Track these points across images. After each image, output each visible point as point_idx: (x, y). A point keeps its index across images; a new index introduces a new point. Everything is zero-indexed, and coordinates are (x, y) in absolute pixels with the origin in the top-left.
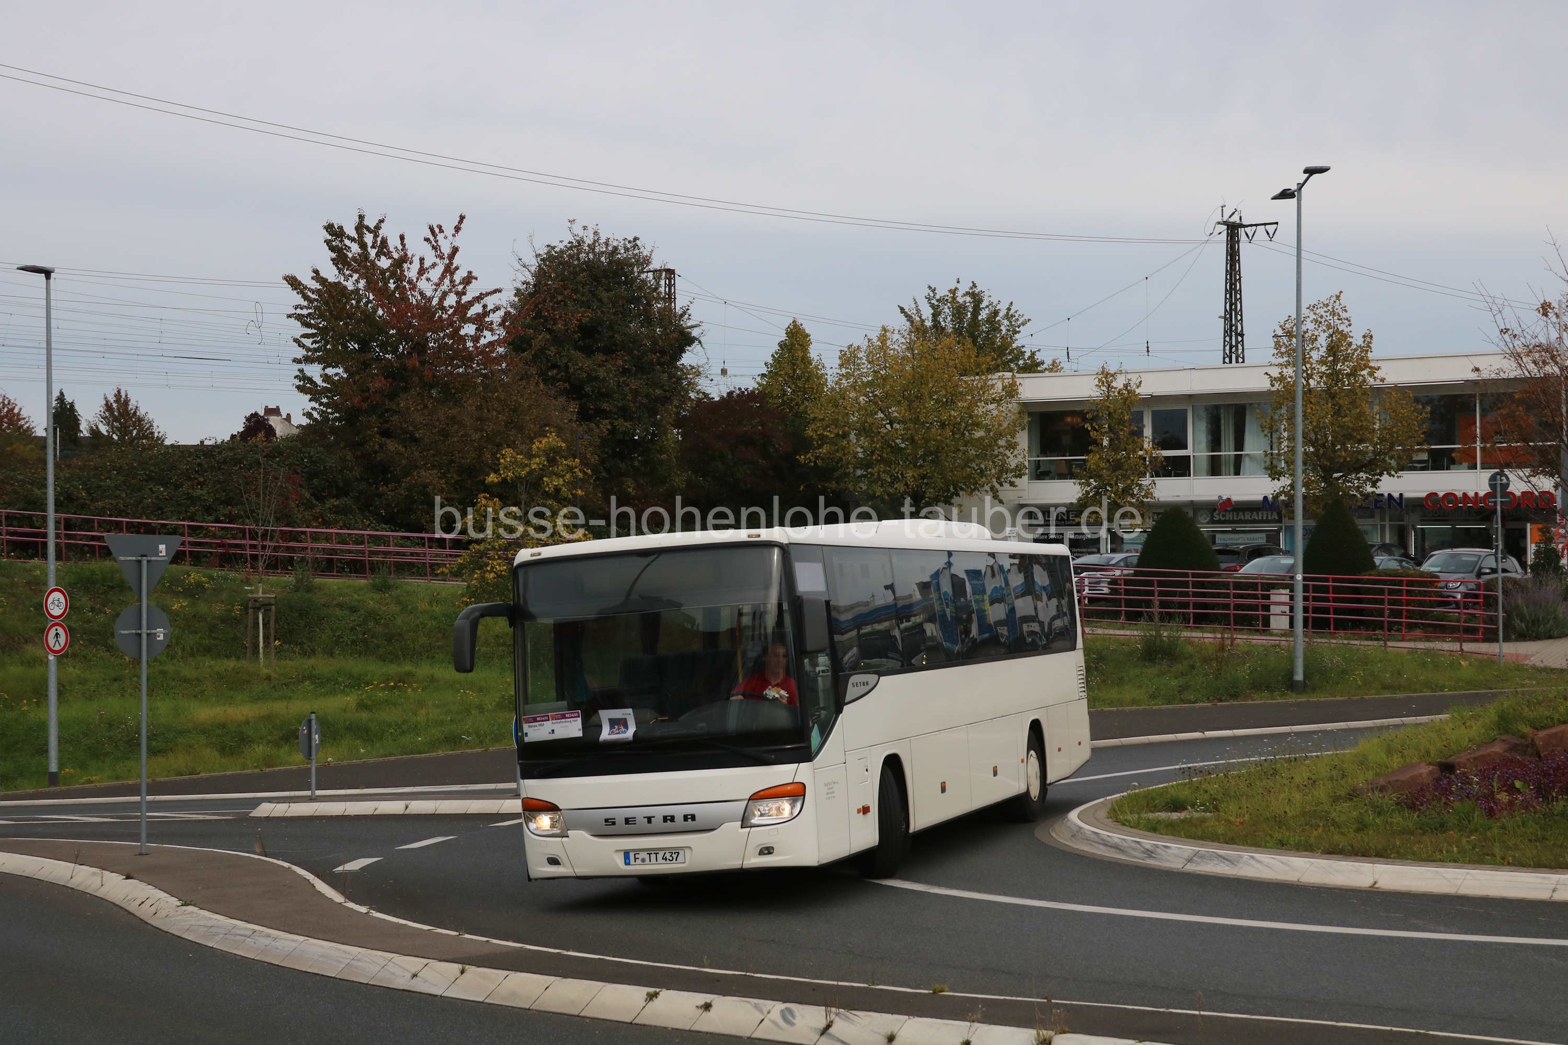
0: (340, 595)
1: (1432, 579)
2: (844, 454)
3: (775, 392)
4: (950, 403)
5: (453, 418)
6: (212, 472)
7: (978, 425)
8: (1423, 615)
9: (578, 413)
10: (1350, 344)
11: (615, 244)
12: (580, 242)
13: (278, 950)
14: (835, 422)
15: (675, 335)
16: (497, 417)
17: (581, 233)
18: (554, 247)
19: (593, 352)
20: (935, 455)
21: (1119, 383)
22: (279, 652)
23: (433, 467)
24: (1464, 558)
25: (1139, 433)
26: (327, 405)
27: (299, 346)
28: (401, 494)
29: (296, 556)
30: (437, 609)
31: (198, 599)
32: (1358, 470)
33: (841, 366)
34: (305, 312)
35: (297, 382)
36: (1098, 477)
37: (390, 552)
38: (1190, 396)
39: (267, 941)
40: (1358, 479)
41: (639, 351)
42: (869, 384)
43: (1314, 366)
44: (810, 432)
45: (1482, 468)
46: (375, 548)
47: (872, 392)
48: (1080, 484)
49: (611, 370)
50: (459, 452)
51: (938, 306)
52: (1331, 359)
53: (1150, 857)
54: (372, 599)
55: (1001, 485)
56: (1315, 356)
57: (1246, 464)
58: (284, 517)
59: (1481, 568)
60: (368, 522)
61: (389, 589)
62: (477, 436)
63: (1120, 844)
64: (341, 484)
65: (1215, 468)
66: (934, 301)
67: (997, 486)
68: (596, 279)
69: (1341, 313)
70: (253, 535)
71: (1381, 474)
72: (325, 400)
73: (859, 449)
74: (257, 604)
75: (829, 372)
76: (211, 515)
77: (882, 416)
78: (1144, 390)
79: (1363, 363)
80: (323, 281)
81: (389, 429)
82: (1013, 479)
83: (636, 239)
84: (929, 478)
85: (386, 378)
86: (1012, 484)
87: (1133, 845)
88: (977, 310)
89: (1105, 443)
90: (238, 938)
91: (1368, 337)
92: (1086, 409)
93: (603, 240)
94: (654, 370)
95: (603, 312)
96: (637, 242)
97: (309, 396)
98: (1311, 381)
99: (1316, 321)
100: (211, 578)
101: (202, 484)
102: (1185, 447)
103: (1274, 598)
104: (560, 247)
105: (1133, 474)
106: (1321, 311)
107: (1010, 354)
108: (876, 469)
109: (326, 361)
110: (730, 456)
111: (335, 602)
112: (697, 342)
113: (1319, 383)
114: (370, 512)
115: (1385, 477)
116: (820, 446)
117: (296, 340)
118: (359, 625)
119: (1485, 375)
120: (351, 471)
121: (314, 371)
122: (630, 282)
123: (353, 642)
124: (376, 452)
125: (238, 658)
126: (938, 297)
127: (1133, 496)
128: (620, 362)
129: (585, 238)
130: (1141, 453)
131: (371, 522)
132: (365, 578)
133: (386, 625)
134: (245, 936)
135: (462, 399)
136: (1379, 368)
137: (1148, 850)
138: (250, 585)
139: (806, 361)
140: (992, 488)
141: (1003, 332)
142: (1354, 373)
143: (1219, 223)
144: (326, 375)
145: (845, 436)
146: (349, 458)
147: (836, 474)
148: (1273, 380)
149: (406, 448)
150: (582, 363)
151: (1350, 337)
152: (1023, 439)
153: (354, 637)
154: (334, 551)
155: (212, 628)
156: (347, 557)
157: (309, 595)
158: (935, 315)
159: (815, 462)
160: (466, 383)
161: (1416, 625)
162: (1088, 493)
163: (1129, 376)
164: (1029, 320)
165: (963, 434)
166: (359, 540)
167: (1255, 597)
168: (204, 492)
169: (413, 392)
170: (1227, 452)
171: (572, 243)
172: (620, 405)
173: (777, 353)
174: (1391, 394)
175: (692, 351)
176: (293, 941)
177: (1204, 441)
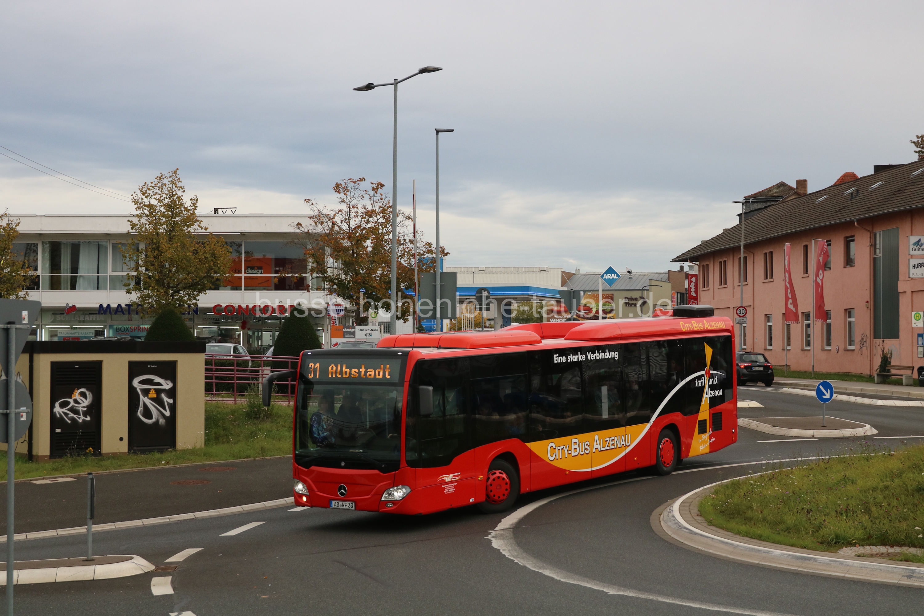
10: (182, 204)
21: (4, 223)
38: (41, 234)
45: (244, 290)
57: (80, 283)
65: (54, 285)
79: (192, 217)
91: (195, 200)
102: (36, 270)
151: (183, 199)
170: (65, 274)
177: (47, 266)
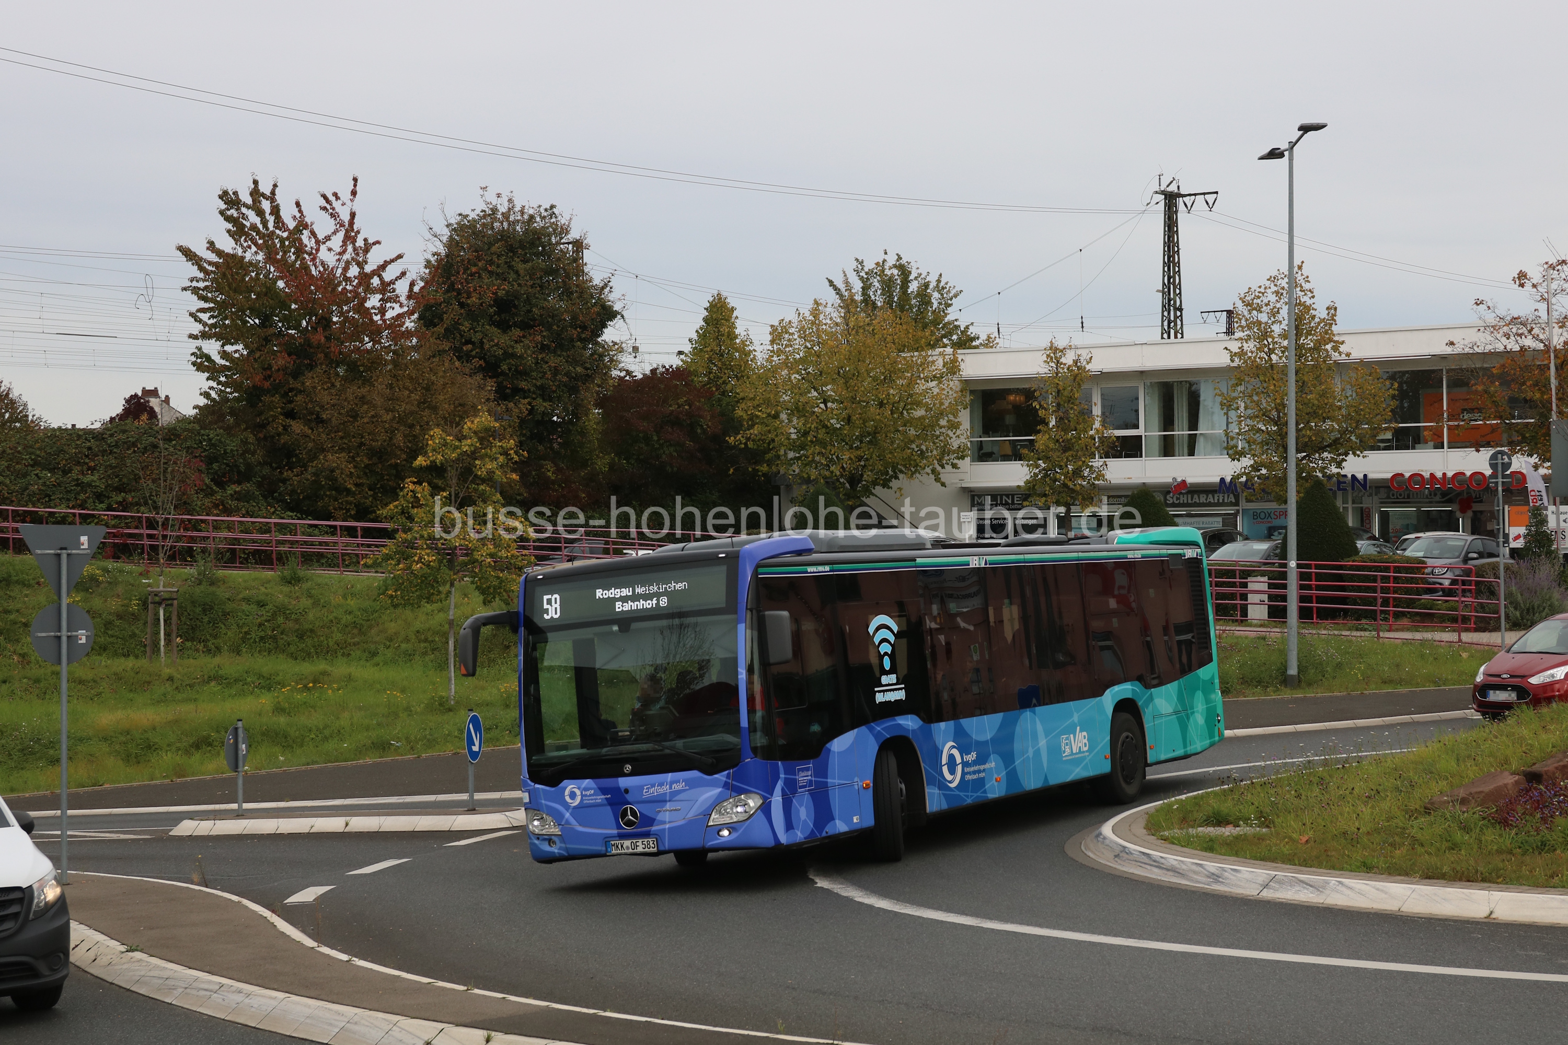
0: (246, 588)
1: (1417, 566)
2: (777, 436)
3: (701, 370)
4: (888, 379)
5: (363, 397)
6: (103, 456)
7: (918, 404)
8: (1410, 603)
9: (496, 391)
10: (1313, 317)
11: (531, 212)
12: (494, 210)
13: (253, 1010)
14: (767, 402)
15: (596, 309)
16: (409, 397)
17: (494, 201)
18: (467, 216)
19: (509, 327)
20: (873, 437)
22: (181, 649)
23: (342, 450)
24: (1450, 543)
25: (1087, 413)
26: (225, 384)
27: (196, 320)
28: (307, 480)
29: (195, 546)
30: (352, 603)
31: (91, 593)
32: (1323, 449)
33: (772, 342)
34: (201, 285)
35: (193, 359)
36: (1046, 459)
37: (297, 541)
38: (1142, 372)
39: (239, 998)
40: (1323, 460)
41: (558, 327)
42: (802, 361)
43: (1275, 339)
44: (739, 412)
45: (1450, 448)
46: (280, 537)
47: (805, 370)
48: (1028, 465)
49: (529, 347)
50: (369, 434)
51: (868, 279)
52: (1293, 332)
53: (1217, 882)
54: (281, 592)
55: (943, 467)
56: (1277, 329)
57: (1200, 444)
58: (183, 505)
59: (1467, 553)
60: (273, 510)
61: (299, 581)
62: (389, 416)
63: (1178, 866)
64: (242, 468)
65: (1168, 449)
66: (863, 274)
67: (939, 468)
68: (511, 249)
69: (1303, 284)
70: (151, 524)
71: (1346, 454)
72: (223, 379)
73: (792, 430)
74: (157, 599)
75: (759, 348)
76: (102, 502)
77: (815, 394)
78: (1095, 367)
79: (1327, 336)
80: (219, 253)
81: (293, 409)
82: (956, 461)
83: (552, 207)
84: (867, 460)
85: (289, 355)
86: (954, 466)
87: (1194, 868)
88: (906, 282)
89: (1053, 423)
90: (202, 993)
91: (1332, 309)
92: (1034, 387)
93: (517, 208)
94: (574, 346)
95: (519, 285)
96: (554, 210)
97: (207, 375)
98: (1274, 357)
99: (1277, 293)
100: (106, 571)
101: (92, 469)
102: (1136, 427)
103: (1251, 586)
104: (472, 216)
105: (1084, 455)
106: (1282, 283)
107: (943, 328)
108: (810, 451)
109: (225, 337)
110: (655, 438)
111: (241, 596)
112: (619, 317)
113: (1283, 357)
114: (273, 498)
115: (1351, 457)
116: (752, 427)
117: (192, 315)
118: (266, 621)
119: (1458, 350)
120: (253, 454)
121: (212, 348)
122: (548, 253)
123: (262, 638)
124: (279, 435)
125: (137, 657)
126: (866, 269)
127: (1083, 478)
128: (539, 338)
129: (499, 206)
130: (1091, 433)
131: (276, 510)
132: (272, 569)
133: (297, 621)
134: (211, 991)
135: (371, 377)
136: (1343, 342)
137: (1213, 874)
138: (148, 578)
139: (732, 336)
140: (934, 471)
141: (935, 305)
142: (1317, 348)
143: (1156, 192)
144: (224, 351)
145: (776, 416)
146: (250, 440)
147: (768, 456)
148: (1233, 356)
149: (313, 431)
150: (498, 340)
151: (1313, 309)
152: (964, 417)
153: (262, 634)
154: (237, 541)
155: (108, 625)
156: (252, 547)
157: (213, 589)
158: (865, 289)
159: (746, 444)
160: (375, 361)
161: (1403, 614)
162: (1036, 475)
163: (1079, 352)
164: (961, 291)
165: (902, 413)
166: (265, 529)
167: (1233, 585)
168: (95, 478)
169: (318, 370)
171: (485, 211)
172: (539, 384)
173: (701, 329)
174: (1357, 369)
175: (614, 327)
176: (271, 998)
177: (1155, 420)
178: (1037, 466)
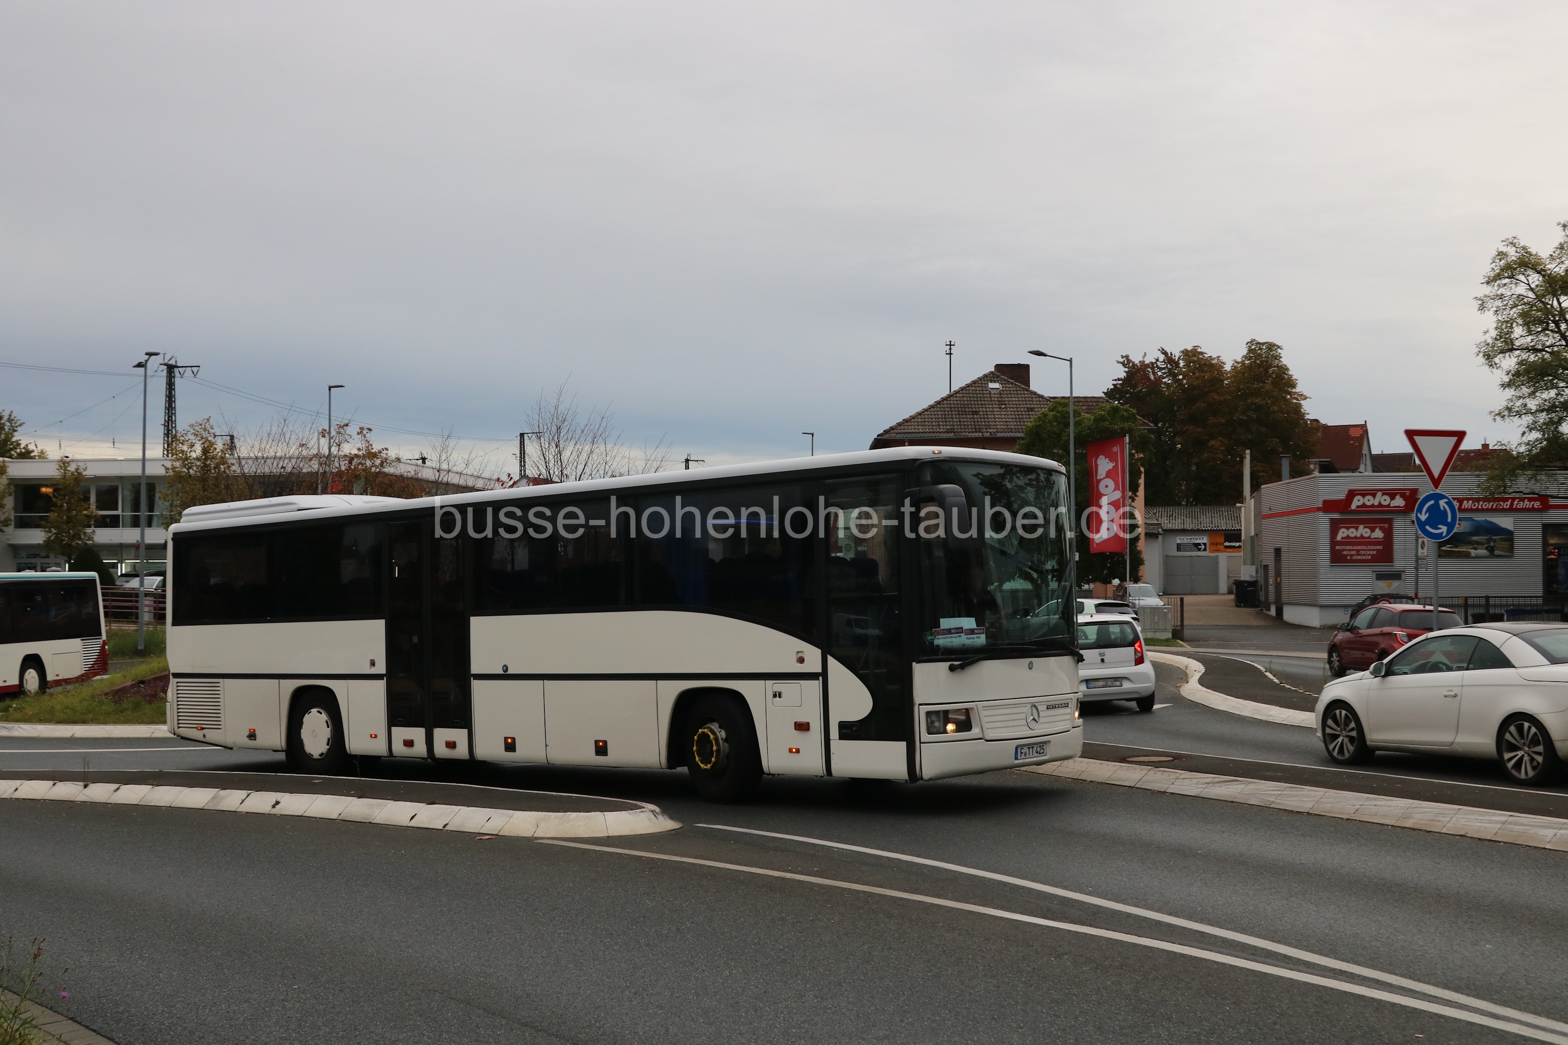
21: (72, 468)
25: (87, 499)
36: (55, 528)
38: (121, 477)
43: (192, 461)
48: (45, 531)
52: (203, 457)
56: (194, 455)
57: (155, 521)
65: (135, 523)
69: (209, 430)
78: (90, 472)
79: (223, 461)
92: (52, 483)
98: (191, 471)
99: (195, 434)
102: (117, 510)
105: (81, 525)
106: (197, 428)
107: (10, 445)
113: (196, 471)
127: (80, 539)
130: (85, 512)
141: (7, 430)
142: (218, 467)
143: (161, 364)
148: (167, 469)
152: (9, 501)
162: (50, 537)
163: (79, 464)
164: (24, 423)
167: (131, 601)
170: (144, 513)
177: (128, 506)
178: (50, 532)
